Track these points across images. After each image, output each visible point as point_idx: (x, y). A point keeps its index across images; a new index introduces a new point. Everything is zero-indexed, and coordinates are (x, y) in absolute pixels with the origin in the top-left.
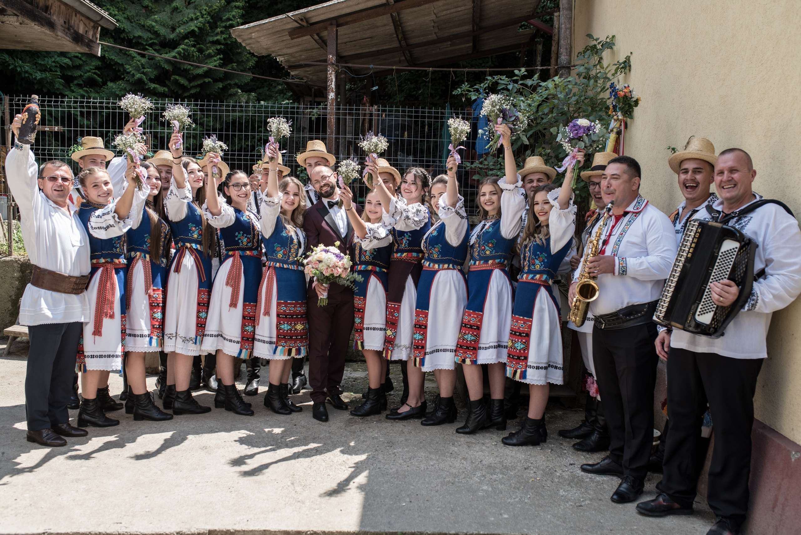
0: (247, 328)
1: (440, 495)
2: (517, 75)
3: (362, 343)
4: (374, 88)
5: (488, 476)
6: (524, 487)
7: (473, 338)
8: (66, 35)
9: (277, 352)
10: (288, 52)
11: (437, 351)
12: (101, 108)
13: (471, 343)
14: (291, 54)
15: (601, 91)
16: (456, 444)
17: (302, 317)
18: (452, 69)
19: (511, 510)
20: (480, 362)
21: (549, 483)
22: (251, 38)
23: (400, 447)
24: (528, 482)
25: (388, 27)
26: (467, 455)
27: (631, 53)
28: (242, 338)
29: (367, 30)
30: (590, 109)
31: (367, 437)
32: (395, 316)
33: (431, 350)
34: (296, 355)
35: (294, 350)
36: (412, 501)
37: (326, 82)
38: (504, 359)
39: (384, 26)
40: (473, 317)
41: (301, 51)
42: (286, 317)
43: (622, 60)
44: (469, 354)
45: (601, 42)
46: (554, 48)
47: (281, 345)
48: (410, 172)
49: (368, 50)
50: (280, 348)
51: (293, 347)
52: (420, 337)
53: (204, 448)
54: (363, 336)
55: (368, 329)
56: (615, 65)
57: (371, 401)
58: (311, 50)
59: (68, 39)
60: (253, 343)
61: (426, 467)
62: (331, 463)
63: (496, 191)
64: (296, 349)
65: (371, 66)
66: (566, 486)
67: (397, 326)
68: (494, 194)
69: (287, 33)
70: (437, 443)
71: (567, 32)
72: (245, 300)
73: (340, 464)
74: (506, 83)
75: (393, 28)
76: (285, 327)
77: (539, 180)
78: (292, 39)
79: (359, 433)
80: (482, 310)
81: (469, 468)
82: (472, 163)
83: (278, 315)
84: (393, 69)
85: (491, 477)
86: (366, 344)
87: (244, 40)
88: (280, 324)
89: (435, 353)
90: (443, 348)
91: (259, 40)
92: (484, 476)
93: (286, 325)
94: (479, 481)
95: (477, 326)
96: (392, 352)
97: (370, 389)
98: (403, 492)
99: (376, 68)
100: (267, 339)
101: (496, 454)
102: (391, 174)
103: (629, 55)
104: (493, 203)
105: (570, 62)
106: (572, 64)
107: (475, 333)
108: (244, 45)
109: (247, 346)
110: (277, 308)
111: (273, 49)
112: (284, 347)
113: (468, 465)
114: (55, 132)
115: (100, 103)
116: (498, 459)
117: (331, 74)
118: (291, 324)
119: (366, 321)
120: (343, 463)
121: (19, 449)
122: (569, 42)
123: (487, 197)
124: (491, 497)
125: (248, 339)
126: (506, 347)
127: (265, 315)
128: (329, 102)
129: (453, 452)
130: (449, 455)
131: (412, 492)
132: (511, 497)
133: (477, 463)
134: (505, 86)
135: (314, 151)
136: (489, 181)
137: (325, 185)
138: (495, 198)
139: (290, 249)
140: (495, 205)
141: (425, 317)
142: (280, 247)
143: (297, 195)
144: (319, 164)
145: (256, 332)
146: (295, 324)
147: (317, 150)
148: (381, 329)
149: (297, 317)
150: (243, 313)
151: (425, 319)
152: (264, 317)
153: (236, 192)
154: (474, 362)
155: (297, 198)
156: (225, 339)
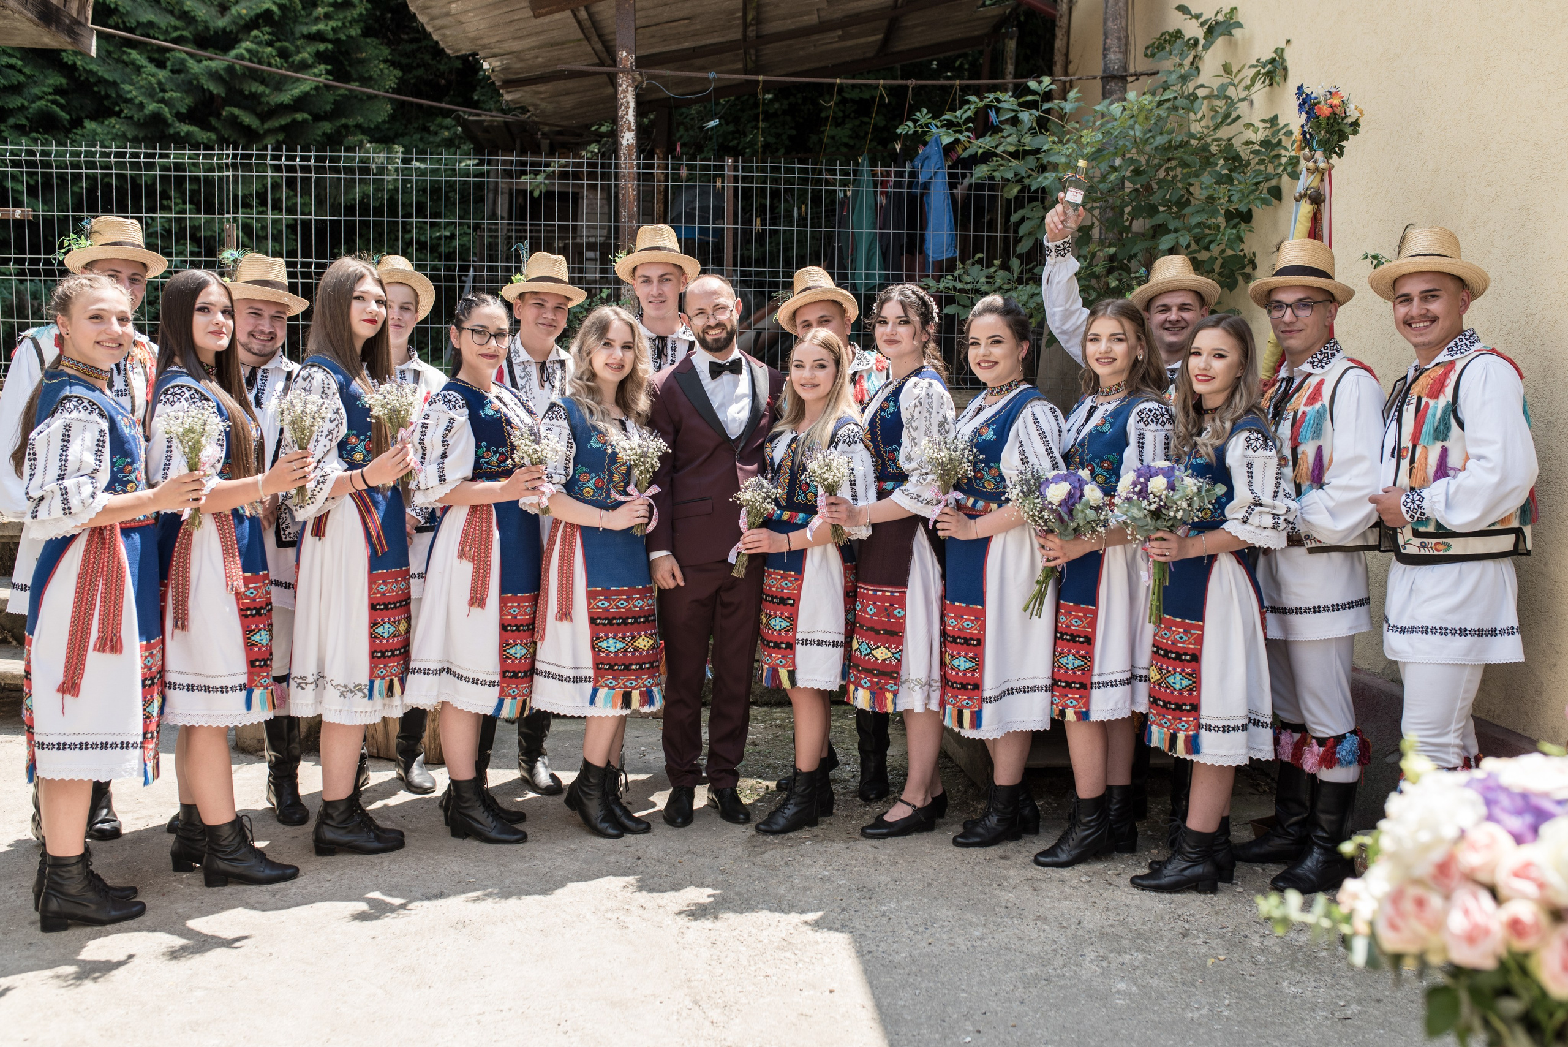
0: (512, 651)
1: (1035, 1011)
2: (1034, 93)
3: (792, 675)
4: (712, 124)
5: (1115, 959)
6: (1204, 979)
7: (1078, 663)
8: (25, 5)
9: (597, 700)
10: (515, 49)
11: (1010, 692)
12: (121, 165)
13: (1075, 673)
14: (520, 52)
15: (1222, 122)
16: (1005, 884)
17: (647, 621)
18: (881, 82)
19: (1206, 1037)
20: (1096, 716)
21: (1248, 966)
22: (448, 14)
23: (891, 899)
24: (1205, 966)
26: (1042, 910)
27: (1288, 42)
28: (503, 674)
30: (1197, 159)
31: (807, 878)
32: (895, 617)
33: (997, 693)
34: (642, 705)
35: (636, 696)
36: (981, 1029)
37: (616, 109)
40: (1076, 617)
41: (541, 47)
42: (610, 623)
43: (1267, 55)
44: (1073, 696)
45: (1205, 22)
46: (1059, 44)
47: (606, 686)
48: (888, 299)
49: (674, 47)
50: (603, 692)
51: (633, 688)
52: (969, 665)
53: (460, 925)
54: (793, 659)
55: (805, 642)
56: (1254, 66)
57: (798, 800)
58: (563, 43)
60: (532, 680)
61: (969, 944)
62: (759, 945)
63: (1124, 334)
64: (641, 693)
65: (712, 75)
66: (1289, 972)
67: (902, 636)
68: (1120, 340)
69: (527, 4)
70: (965, 884)
72: (503, 589)
73: (778, 948)
74: (1015, 107)
76: (612, 645)
77: (1182, 307)
78: (536, 17)
79: (787, 870)
80: (1093, 599)
81: (1063, 941)
82: (938, 281)
83: (592, 620)
84: (758, 82)
85: (1120, 959)
86: (799, 675)
87: (433, 19)
88: (598, 638)
89: (1006, 698)
90: (1021, 684)
91: (463, 19)
93: (611, 641)
94: (1099, 970)
95: (1085, 637)
96: (895, 694)
97: (797, 772)
98: (950, 1009)
99: (719, 79)
100: (569, 673)
101: (1102, 904)
103: (1283, 45)
104: (1115, 360)
105: (1125, 68)
106: (1132, 70)
107: (1082, 652)
108: (429, 29)
109: (513, 690)
110: (589, 604)
111: (486, 41)
112: (613, 688)
113: (1057, 935)
114: (15, 221)
115: (117, 155)
116: (1112, 915)
117: (625, 91)
118: (624, 638)
119: (801, 627)
120: (785, 943)
121: (27, 953)
122: (1124, 24)
123: (1103, 346)
124: (1147, 1009)
125: (515, 675)
126: (1146, 679)
127: (561, 620)
128: (623, 151)
129: (1009, 905)
130: (1003, 910)
131: (970, 1007)
132: (1188, 1005)
133: (1073, 927)
134: (1013, 114)
135: (658, 248)
136: (1109, 309)
137: (718, 325)
138: (1120, 349)
139: (611, 474)
140: (1118, 364)
141: (977, 619)
142: (589, 473)
143: (629, 348)
144: (667, 280)
145: (538, 657)
146: (633, 637)
147: (664, 249)
148: (835, 644)
149: (636, 621)
150: (501, 619)
151: (977, 624)
152: (558, 623)
153: (476, 347)
154: (1083, 716)
155: (629, 355)
156: (460, 677)
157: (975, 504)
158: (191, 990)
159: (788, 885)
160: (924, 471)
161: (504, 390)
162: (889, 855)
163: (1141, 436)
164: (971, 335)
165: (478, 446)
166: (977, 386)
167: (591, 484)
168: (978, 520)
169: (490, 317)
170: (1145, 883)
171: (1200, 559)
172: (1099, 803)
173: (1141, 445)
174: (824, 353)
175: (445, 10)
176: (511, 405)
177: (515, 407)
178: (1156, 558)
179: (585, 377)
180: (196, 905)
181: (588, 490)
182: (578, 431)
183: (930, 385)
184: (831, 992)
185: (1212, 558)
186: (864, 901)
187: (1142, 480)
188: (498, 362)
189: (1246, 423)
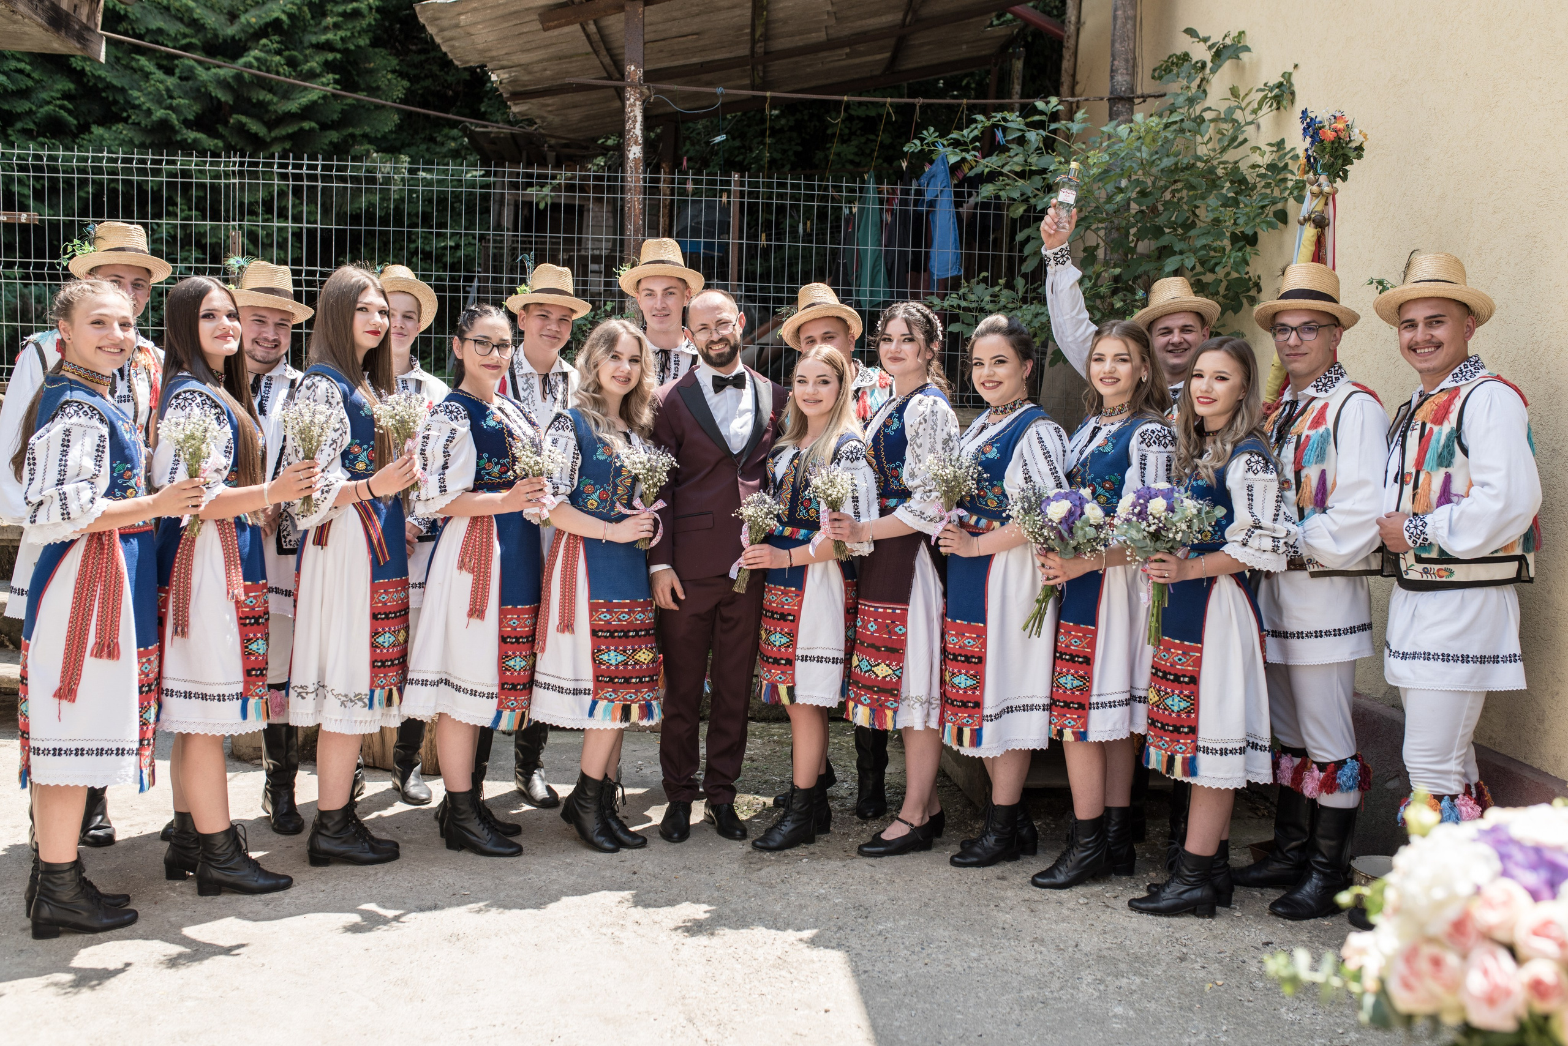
0: (511, 663)
1: (1032, 1034)
2: (1042, 113)
3: (791, 691)
4: (719, 139)
5: (1112, 983)
6: (1201, 1004)
7: (1076, 683)
8: (35, 10)
9: (596, 712)
10: (523, 61)
11: (1010, 710)
12: (128, 171)
13: (1073, 693)
14: (528, 65)
15: (1228, 145)
16: (1002, 905)
17: (647, 634)
18: (889, 100)
20: (1094, 736)
21: (1245, 991)
22: (457, 26)
23: (888, 918)
24: (1203, 991)
25: (738, 12)
26: (1039, 931)
27: (1296, 66)
28: (501, 686)
29: (698, 15)
30: (1203, 182)
31: (803, 895)
32: (896, 634)
33: (997, 711)
35: (635, 709)
38: (1141, 728)
39: (734, 7)
40: (1075, 637)
41: (549, 59)
42: (612, 636)
43: (1275, 79)
44: (1071, 717)
45: (1213, 45)
46: (1066, 65)
47: (606, 698)
50: (602, 704)
51: (633, 702)
52: (970, 682)
53: (454, 938)
54: (793, 675)
55: (805, 658)
56: (1262, 90)
57: (795, 817)
58: (571, 57)
59: (40, 20)
60: (531, 693)
61: (966, 965)
62: (755, 963)
63: (1129, 354)
64: (640, 707)
65: (720, 90)
67: (903, 654)
68: (1124, 360)
69: (536, 17)
70: (961, 904)
71: (1129, 26)
72: (503, 601)
73: (774, 966)
74: (1022, 127)
75: (748, 13)
76: (613, 658)
77: (1184, 329)
78: (545, 30)
79: (783, 888)
80: (1093, 620)
81: (1060, 963)
83: (594, 633)
84: (765, 98)
85: (1117, 983)
86: (798, 692)
87: (442, 30)
88: (599, 651)
89: (1005, 716)
90: (1021, 703)
91: (472, 31)
92: (1101, 981)
93: (612, 654)
94: (1096, 994)
95: (1084, 657)
96: (895, 711)
97: (794, 789)
98: (945, 1031)
99: (727, 95)
100: (569, 685)
101: (1099, 927)
102: (838, 318)
103: (1290, 69)
104: (1119, 380)
105: (1132, 89)
106: (1139, 92)
107: (1081, 672)
108: (438, 40)
109: (512, 701)
110: (591, 616)
111: (494, 53)
112: (612, 701)
113: (1054, 957)
114: (21, 225)
115: (124, 161)
116: (1109, 938)
117: (633, 105)
118: (625, 651)
119: (801, 643)
120: (780, 961)
122: (1131, 46)
123: (1107, 366)
124: (1144, 1033)
125: (514, 687)
127: (563, 631)
128: (630, 164)
129: (1006, 926)
130: (1000, 931)
131: (966, 1029)
132: (1185, 1031)
133: (1070, 949)
134: (1020, 134)
135: (662, 262)
136: (1114, 329)
137: (721, 340)
138: (1124, 369)
139: (615, 487)
140: (1122, 385)
141: (979, 637)
142: (594, 485)
143: (637, 361)
144: (671, 293)
145: (537, 669)
146: (634, 650)
147: (668, 262)
148: (835, 661)
149: (637, 634)
150: (500, 631)
151: (979, 642)
152: (560, 635)
153: (479, 358)
154: (1081, 736)
155: (637, 368)
156: (458, 689)
157: (977, 522)
158: (182, 1000)
159: (784, 902)
160: (928, 488)
161: (506, 401)
162: (886, 874)
163: (1143, 457)
164: (974, 356)
165: (479, 457)
166: (980, 404)
167: (595, 496)
168: (980, 537)
169: (493, 328)
170: (1143, 906)
171: (1200, 581)
172: (1098, 825)
173: (1143, 466)
174: (827, 369)
175: (454, 22)
176: (514, 416)
177: (517, 419)
178: (1155, 579)
179: (591, 389)
180: (188, 913)
181: (593, 502)
182: (584, 443)
183: (935, 402)
184: (826, 1011)
185: (1212, 580)
186: (860, 920)
187: (1141, 501)
188: (500, 372)
189: (1247, 446)
